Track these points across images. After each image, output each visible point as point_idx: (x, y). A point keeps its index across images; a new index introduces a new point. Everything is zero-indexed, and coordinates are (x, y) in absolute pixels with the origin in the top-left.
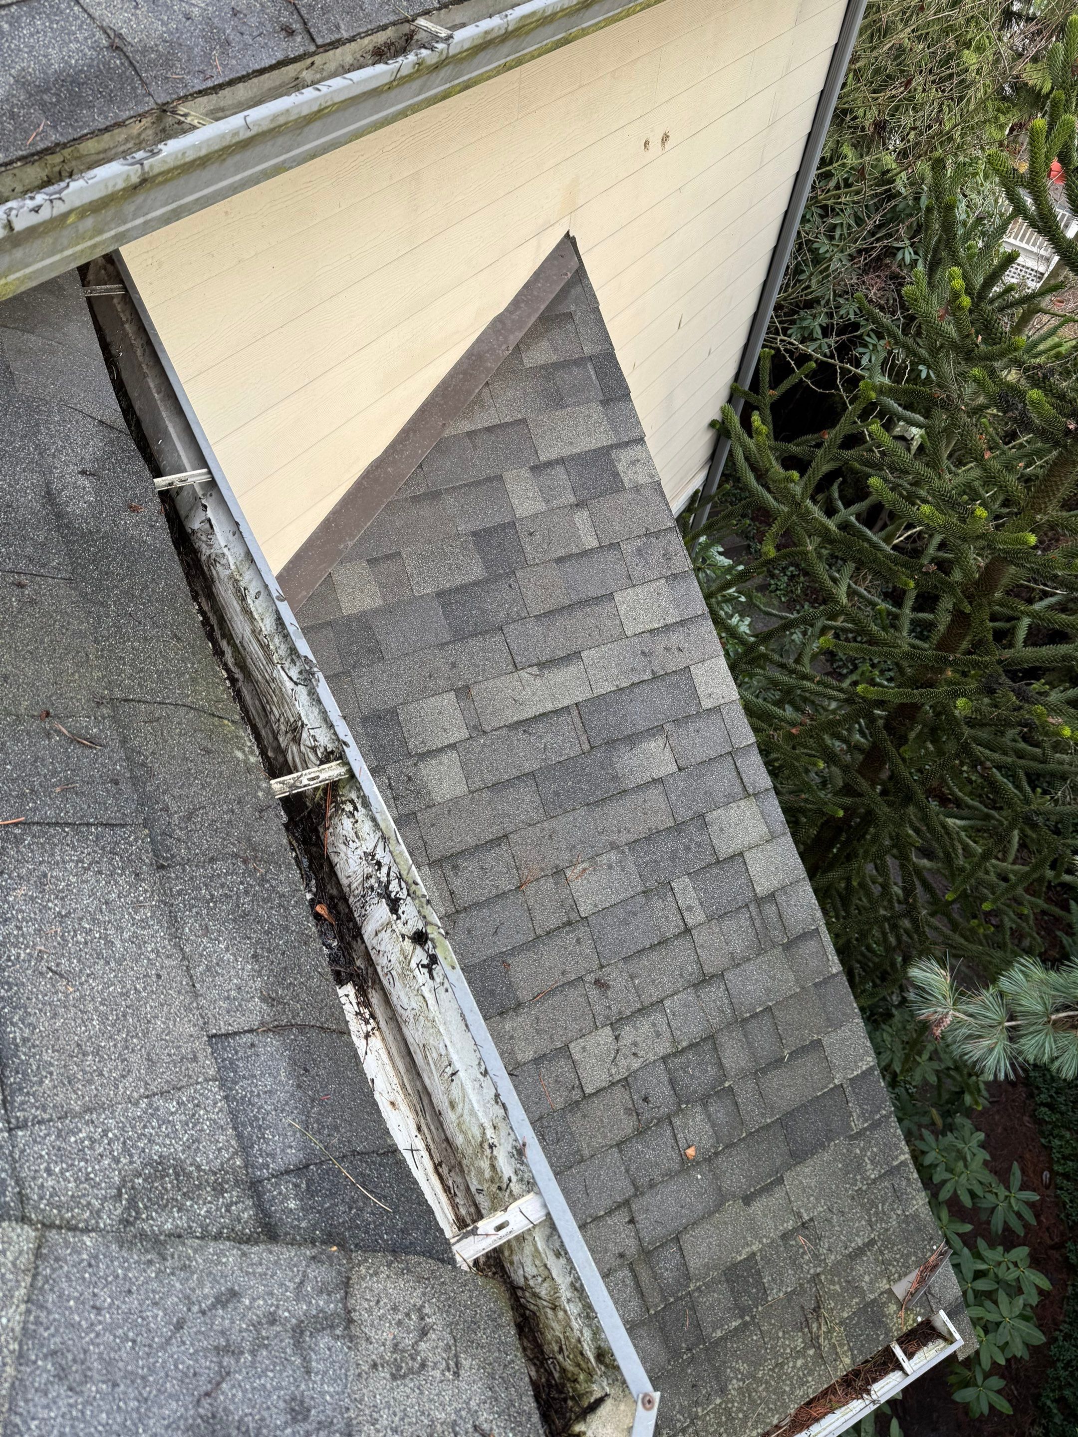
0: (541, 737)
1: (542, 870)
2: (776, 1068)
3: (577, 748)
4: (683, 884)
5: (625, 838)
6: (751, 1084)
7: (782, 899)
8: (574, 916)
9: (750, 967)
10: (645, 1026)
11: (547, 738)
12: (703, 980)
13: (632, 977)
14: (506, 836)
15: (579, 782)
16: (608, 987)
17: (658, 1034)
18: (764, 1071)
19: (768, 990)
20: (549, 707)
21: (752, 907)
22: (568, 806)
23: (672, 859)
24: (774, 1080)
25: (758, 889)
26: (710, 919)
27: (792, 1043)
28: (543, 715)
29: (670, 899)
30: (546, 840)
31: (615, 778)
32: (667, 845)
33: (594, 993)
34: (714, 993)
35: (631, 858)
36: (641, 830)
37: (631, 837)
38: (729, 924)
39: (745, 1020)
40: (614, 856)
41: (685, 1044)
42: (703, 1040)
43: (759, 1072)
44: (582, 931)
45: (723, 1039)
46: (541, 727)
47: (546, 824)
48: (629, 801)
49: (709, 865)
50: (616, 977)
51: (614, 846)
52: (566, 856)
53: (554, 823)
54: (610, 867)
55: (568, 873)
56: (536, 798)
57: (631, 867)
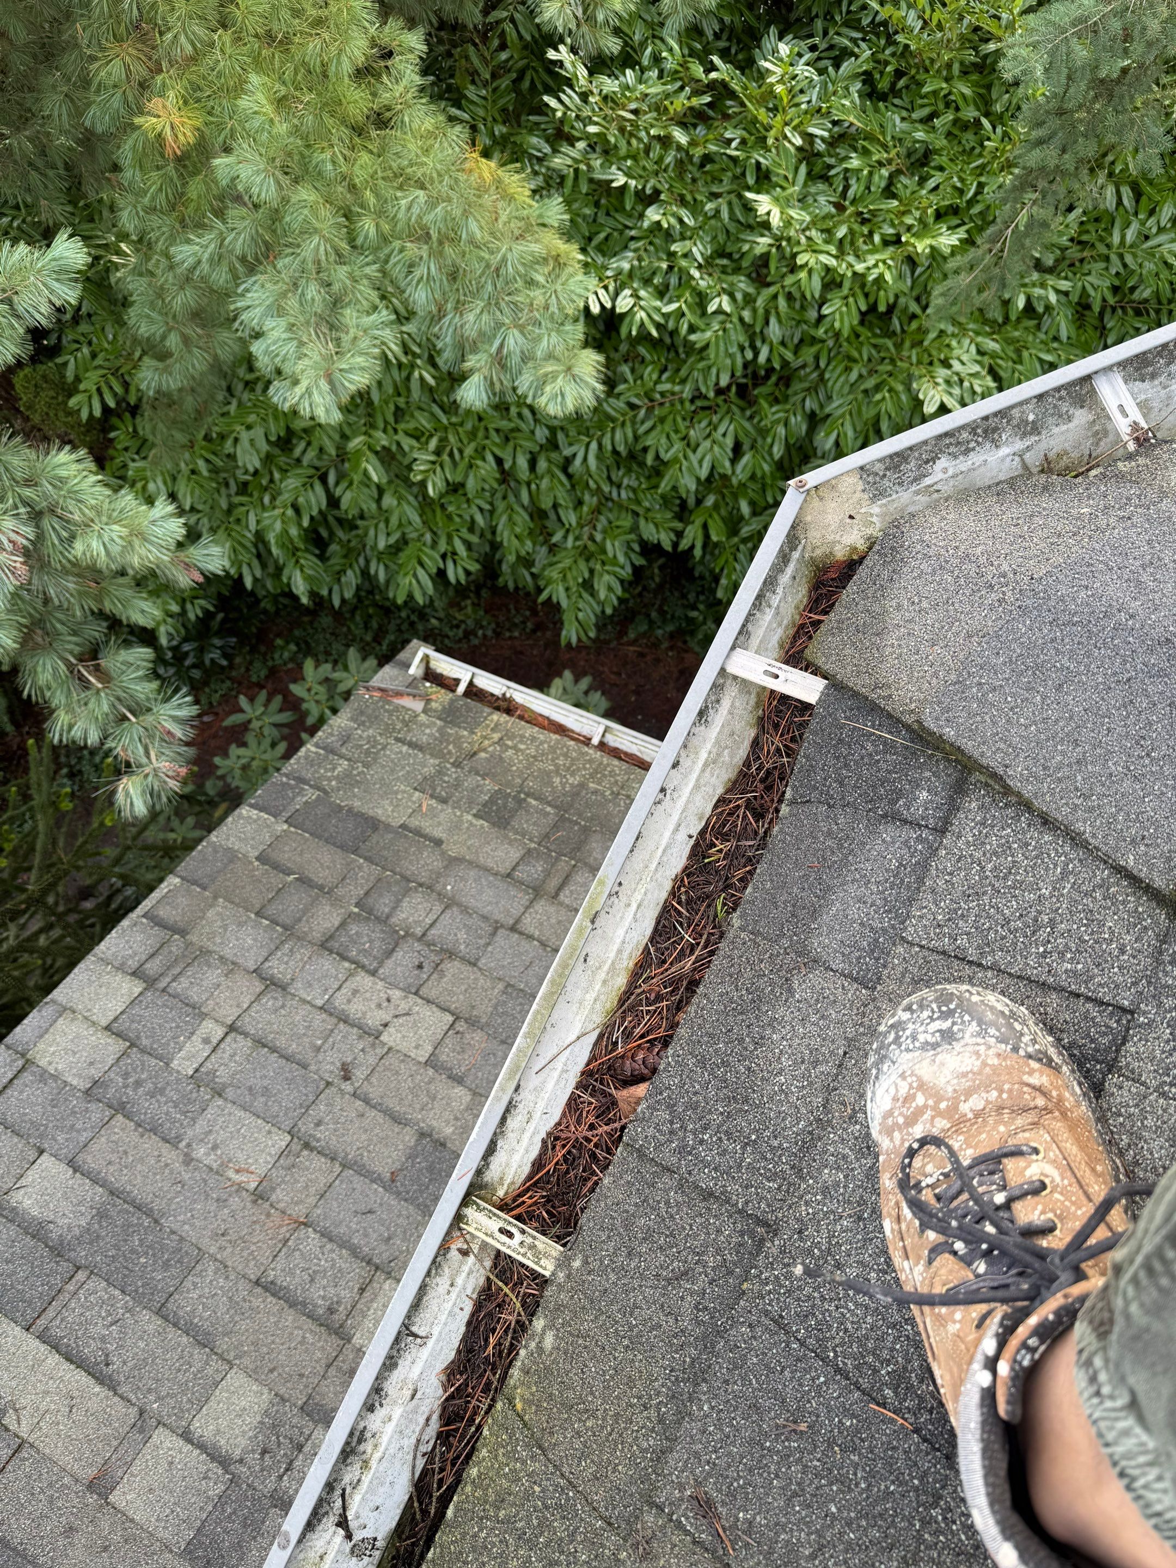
0: (103, 1339)
1: (268, 1215)
2: (311, 880)
3: (90, 1285)
4: (184, 1064)
5: (170, 1155)
6: (340, 892)
7: (133, 964)
8: (296, 1147)
9: (228, 952)
10: (355, 1009)
11: (98, 1330)
12: (273, 984)
13: (318, 1049)
14: (257, 1283)
15: (133, 1251)
16: (343, 1064)
17: (355, 992)
18: (321, 888)
19: (240, 925)
20: (54, 1359)
21: (162, 985)
22: (171, 1243)
23: (162, 1091)
24: (322, 875)
25: (137, 990)
26: (203, 1016)
27: (277, 880)
28: (69, 1359)
29: (209, 1065)
30: (232, 1236)
31: (102, 1215)
32: (149, 1108)
33: (359, 1074)
34: (277, 968)
35: (190, 1133)
36: (151, 1144)
37: (165, 1148)
38: (195, 995)
39: (285, 928)
40: (200, 1152)
41: (347, 964)
42: (331, 952)
43: (325, 891)
44: (306, 1127)
45: (317, 936)
46: (90, 1350)
47: (213, 1250)
48: (120, 1179)
49: (143, 1051)
50: (329, 1064)
51: (188, 1160)
52: (235, 1201)
53: (205, 1243)
54: (215, 1147)
55: (253, 1185)
56: (188, 1284)
57: (201, 1125)
